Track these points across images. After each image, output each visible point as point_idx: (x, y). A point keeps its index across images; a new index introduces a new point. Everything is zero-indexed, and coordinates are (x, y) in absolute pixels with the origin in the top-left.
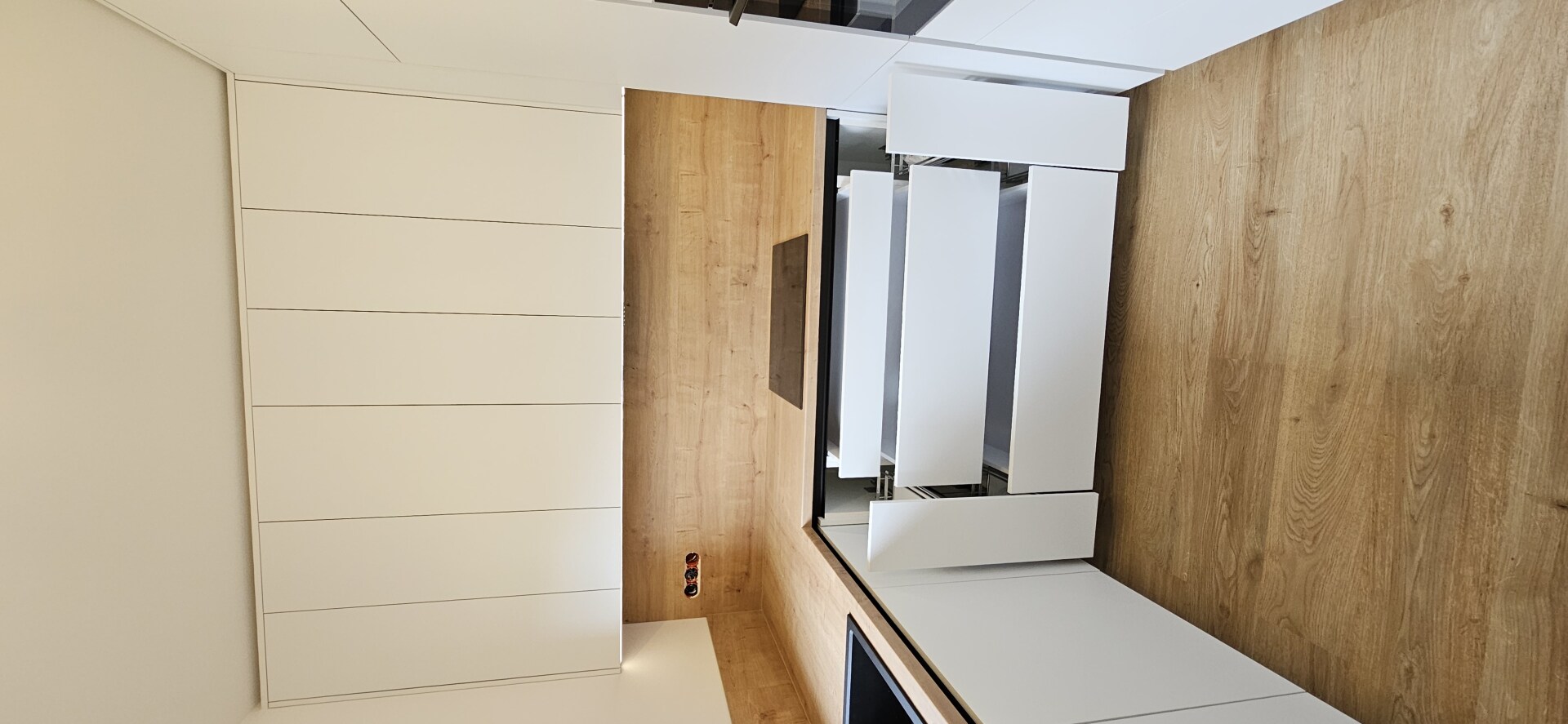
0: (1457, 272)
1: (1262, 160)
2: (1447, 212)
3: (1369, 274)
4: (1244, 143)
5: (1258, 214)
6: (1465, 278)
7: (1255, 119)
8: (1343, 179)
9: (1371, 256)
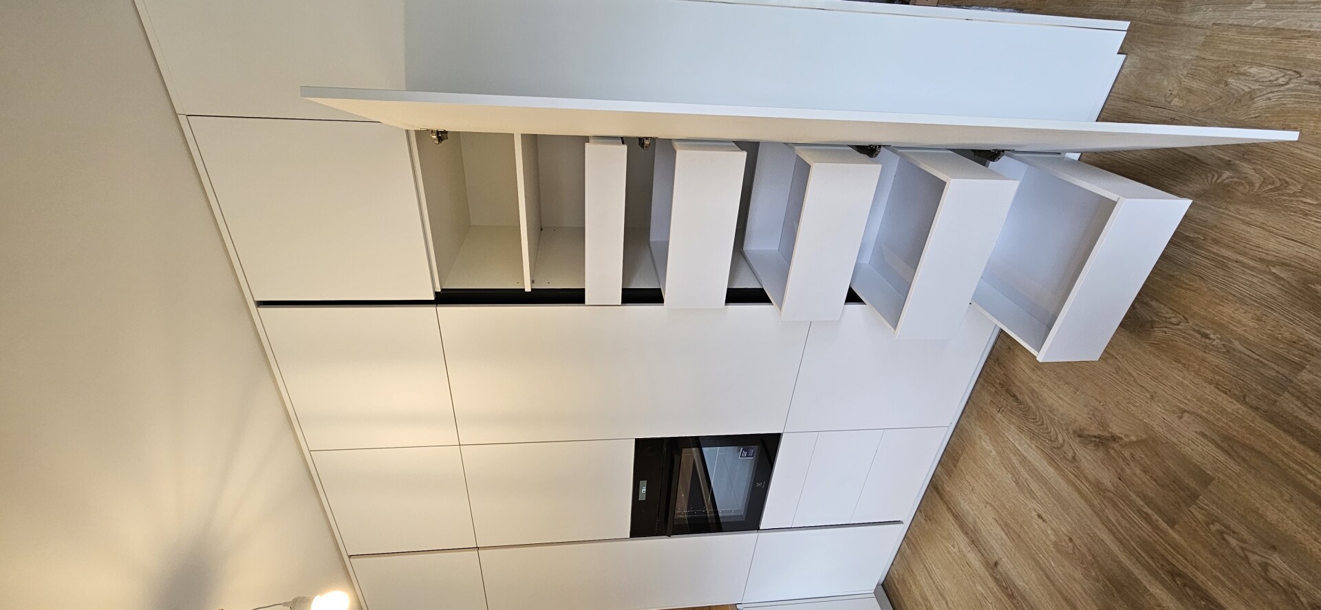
0: (1067, 539)
1: (973, 542)
2: (1039, 516)
3: (1048, 565)
4: (962, 541)
5: (992, 569)
6: (1071, 539)
7: (957, 526)
8: (1002, 528)
9: (1040, 555)
